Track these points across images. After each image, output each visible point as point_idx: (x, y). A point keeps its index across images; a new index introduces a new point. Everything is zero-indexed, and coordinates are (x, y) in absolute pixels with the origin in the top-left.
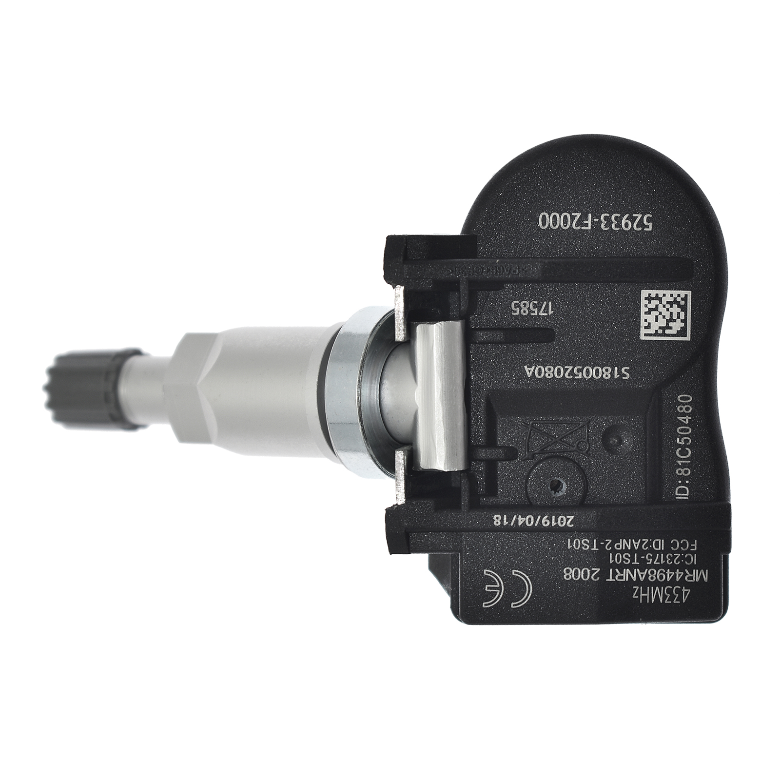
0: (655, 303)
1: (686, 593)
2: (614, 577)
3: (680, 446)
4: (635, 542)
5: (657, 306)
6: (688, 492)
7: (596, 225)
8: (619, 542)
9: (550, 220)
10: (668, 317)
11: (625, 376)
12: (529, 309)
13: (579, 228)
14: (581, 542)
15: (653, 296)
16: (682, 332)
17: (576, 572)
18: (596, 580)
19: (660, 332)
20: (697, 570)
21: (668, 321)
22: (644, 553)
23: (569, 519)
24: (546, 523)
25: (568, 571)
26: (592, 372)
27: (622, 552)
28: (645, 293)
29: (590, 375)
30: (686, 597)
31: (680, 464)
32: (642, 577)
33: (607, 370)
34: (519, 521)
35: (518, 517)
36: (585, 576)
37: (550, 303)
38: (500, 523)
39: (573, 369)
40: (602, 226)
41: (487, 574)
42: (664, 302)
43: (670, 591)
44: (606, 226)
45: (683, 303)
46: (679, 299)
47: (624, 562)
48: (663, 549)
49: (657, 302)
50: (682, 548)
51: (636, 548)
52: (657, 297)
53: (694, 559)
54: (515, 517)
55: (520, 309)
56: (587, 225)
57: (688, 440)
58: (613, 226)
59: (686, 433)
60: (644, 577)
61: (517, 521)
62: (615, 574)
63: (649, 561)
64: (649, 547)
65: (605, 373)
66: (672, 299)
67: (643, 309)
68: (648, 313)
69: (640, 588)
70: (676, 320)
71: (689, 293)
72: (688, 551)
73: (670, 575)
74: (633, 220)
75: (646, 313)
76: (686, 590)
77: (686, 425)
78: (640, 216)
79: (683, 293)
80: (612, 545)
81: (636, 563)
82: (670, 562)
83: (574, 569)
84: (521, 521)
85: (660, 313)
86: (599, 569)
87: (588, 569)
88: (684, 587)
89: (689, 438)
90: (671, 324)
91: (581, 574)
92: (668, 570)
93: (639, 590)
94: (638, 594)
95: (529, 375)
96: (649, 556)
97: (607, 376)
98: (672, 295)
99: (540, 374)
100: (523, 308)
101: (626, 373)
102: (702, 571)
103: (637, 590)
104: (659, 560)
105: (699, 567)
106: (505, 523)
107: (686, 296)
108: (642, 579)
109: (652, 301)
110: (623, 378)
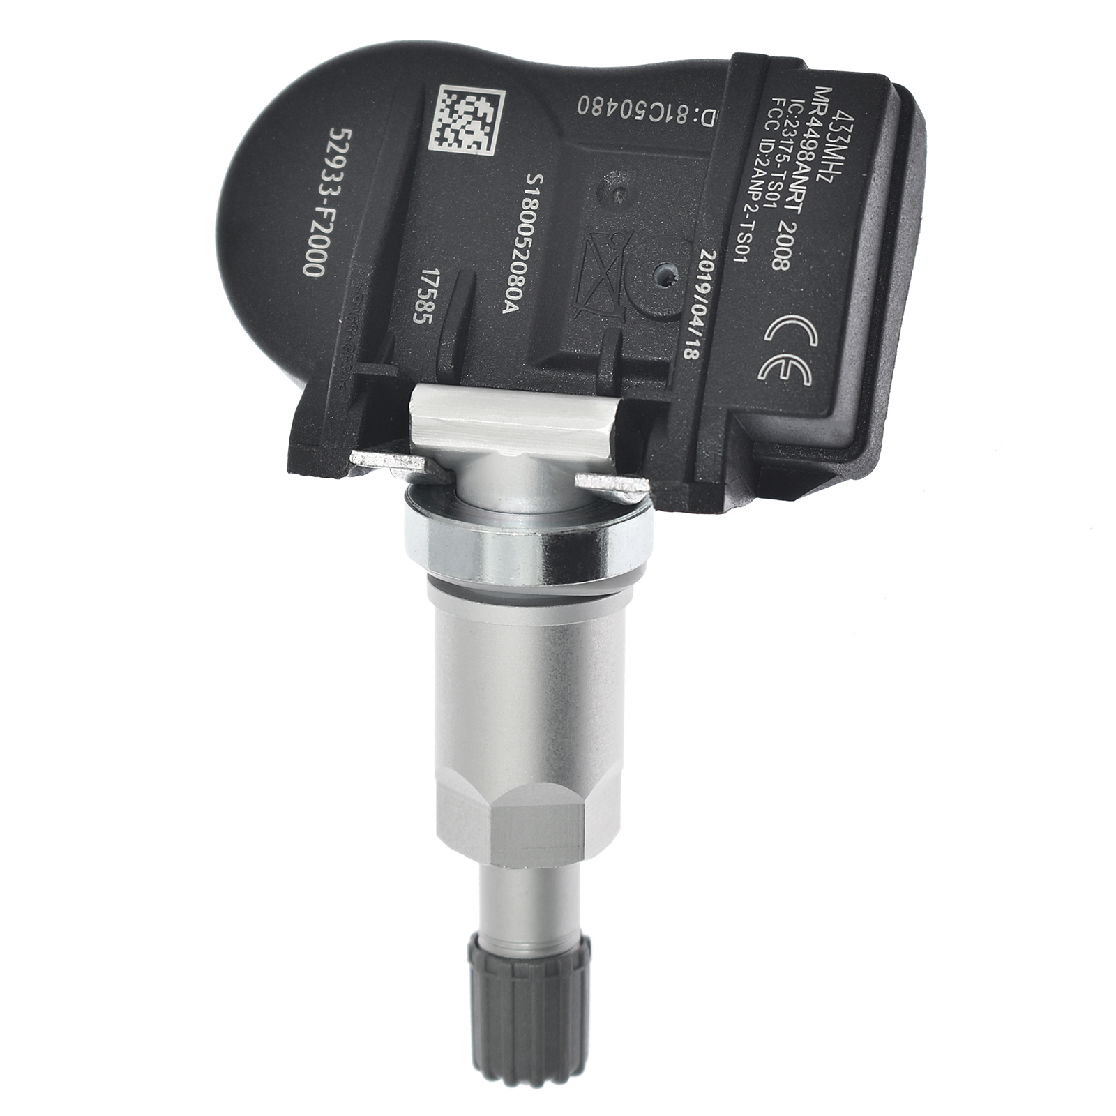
0: (449, 134)
1: (841, 115)
2: (798, 204)
3: (646, 117)
4: (756, 174)
5: (453, 131)
6: (711, 110)
7: (332, 202)
8: (752, 194)
9: (316, 263)
10: (470, 117)
11: (539, 180)
12: (427, 301)
13: (331, 225)
14: (741, 244)
15: (438, 134)
16: (493, 100)
17: (780, 253)
18: (796, 228)
19: (487, 129)
20: (814, 100)
21: (476, 118)
22: (774, 163)
23: (704, 256)
24: (706, 288)
25: (777, 264)
26: (527, 223)
27: (765, 191)
28: (433, 146)
29: (531, 226)
30: (847, 115)
31: (672, 117)
32: (805, 169)
33: (527, 204)
34: (697, 324)
35: (691, 326)
36: (788, 241)
37: (424, 272)
38: (696, 351)
39: (518, 249)
40: (335, 194)
41: (765, 375)
42: (449, 121)
43: (834, 136)
44: (335, 189)
45: (454, 97)
46: (449, 102)
47: (779, 189)
48: (774, 140)
49: (448, 130)
50: (779, 117)
51: (765, 173)
52: (442, 130)
53: (798, 103)
54: (690, 329)
55: (426, 312)
56: (330, 214)
57: (641, 105)
58: (337, 180)
59: (631, 106)
60: (806, 167)
61: (697, 328)
62: (793, 203)
63: (786, 158)
64: (767, 158)
65: (530, 206)
66: (448, 111)
67: (454, 149)
68: (460, 143)
69: (820, 173)
70: (475, 108)
71: (443, 87)
72: (785, 109)
73: (811, 133)
74: (334, 153)
75: (460, 146)
76: (838, 115)
77: (620, 106)
78: (331, 144)
79: (442, 95)
80: (753, 204)
81: (784, 176)
82: (793, 133)
83: (776, 255)
84: (697, 321)
85: (463, 127)
86: (782, 222)
87: (779, 237)
88: (833, 118)
89: (638, 104)
90: (480, 115)
91: (784, 247)
92: (804, 135)
93: (822, 174)
94: (828, 176)
95: (515, 308)
96: (779, 158)
97: (534, 204)
98: (442, 110)
99: (517, 294)
100: (425, 308)
101: (535, 179)
102: (816, 94)
103: (822, 177)
104: (788, 146)
105: (809, 96)
106: (697, 343)
107: (446, 91)
108: (809, 169)
109: (445, 137)
110: (541, 183)
